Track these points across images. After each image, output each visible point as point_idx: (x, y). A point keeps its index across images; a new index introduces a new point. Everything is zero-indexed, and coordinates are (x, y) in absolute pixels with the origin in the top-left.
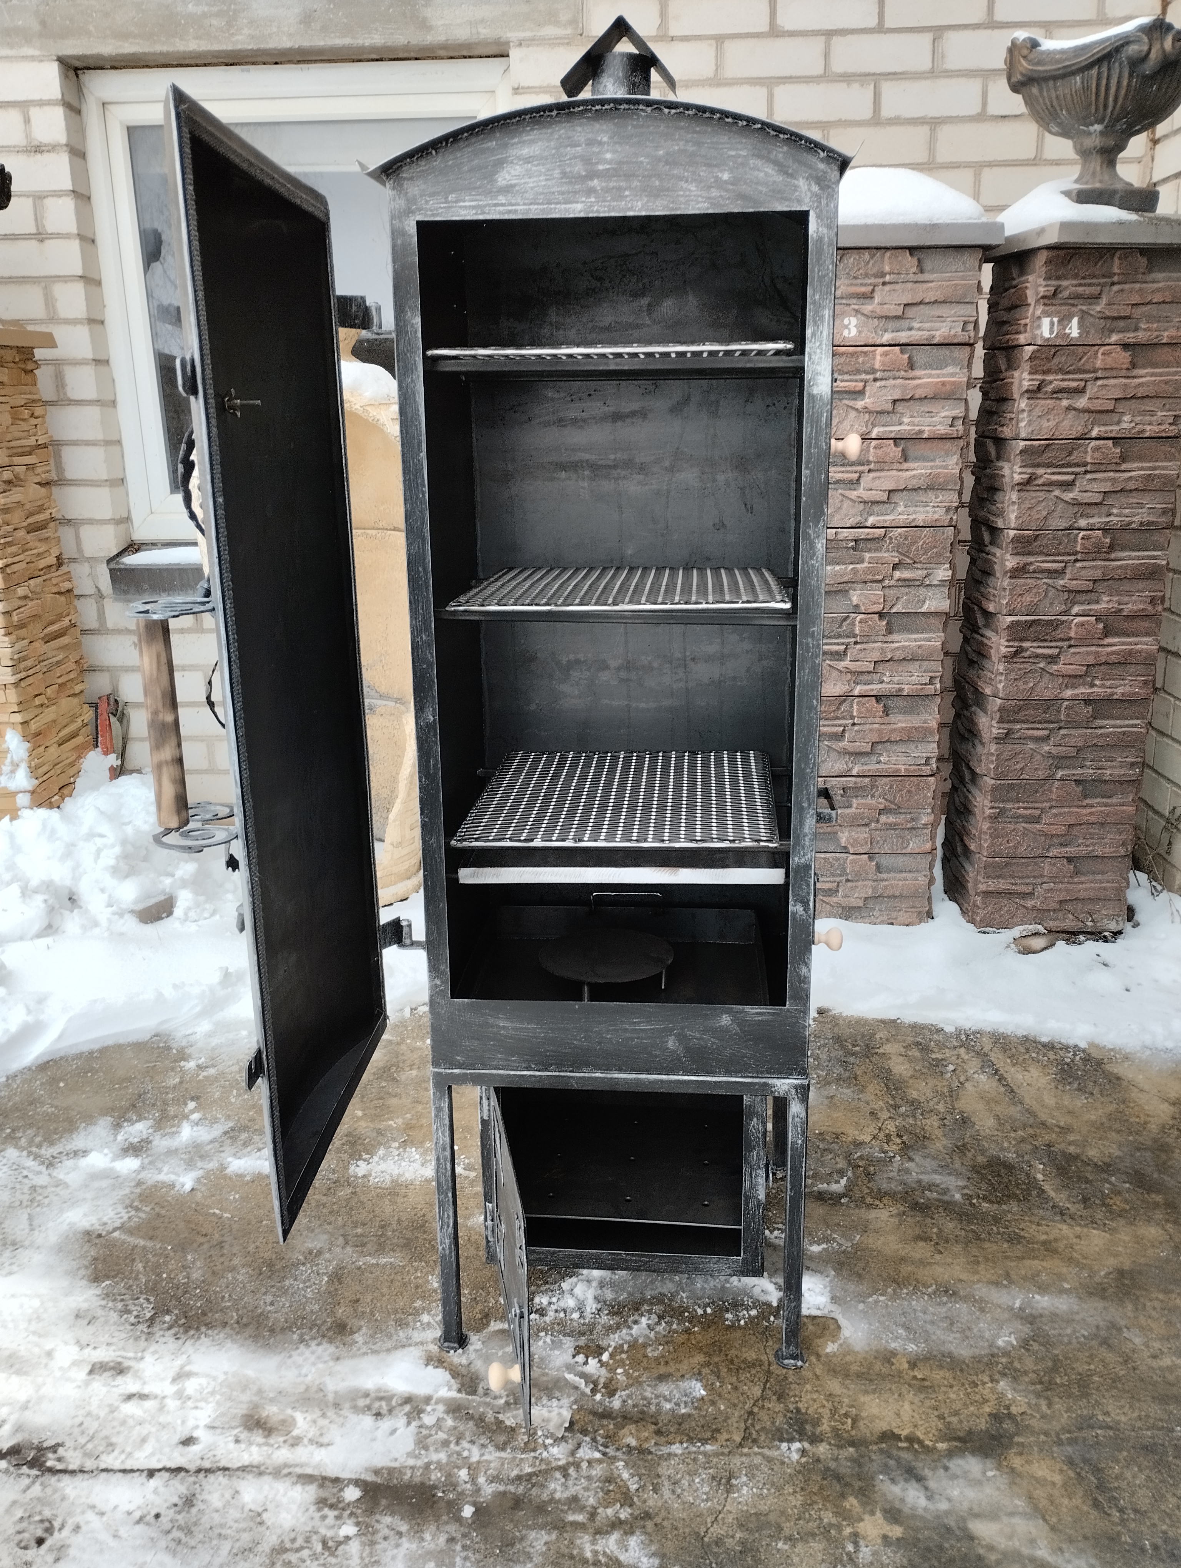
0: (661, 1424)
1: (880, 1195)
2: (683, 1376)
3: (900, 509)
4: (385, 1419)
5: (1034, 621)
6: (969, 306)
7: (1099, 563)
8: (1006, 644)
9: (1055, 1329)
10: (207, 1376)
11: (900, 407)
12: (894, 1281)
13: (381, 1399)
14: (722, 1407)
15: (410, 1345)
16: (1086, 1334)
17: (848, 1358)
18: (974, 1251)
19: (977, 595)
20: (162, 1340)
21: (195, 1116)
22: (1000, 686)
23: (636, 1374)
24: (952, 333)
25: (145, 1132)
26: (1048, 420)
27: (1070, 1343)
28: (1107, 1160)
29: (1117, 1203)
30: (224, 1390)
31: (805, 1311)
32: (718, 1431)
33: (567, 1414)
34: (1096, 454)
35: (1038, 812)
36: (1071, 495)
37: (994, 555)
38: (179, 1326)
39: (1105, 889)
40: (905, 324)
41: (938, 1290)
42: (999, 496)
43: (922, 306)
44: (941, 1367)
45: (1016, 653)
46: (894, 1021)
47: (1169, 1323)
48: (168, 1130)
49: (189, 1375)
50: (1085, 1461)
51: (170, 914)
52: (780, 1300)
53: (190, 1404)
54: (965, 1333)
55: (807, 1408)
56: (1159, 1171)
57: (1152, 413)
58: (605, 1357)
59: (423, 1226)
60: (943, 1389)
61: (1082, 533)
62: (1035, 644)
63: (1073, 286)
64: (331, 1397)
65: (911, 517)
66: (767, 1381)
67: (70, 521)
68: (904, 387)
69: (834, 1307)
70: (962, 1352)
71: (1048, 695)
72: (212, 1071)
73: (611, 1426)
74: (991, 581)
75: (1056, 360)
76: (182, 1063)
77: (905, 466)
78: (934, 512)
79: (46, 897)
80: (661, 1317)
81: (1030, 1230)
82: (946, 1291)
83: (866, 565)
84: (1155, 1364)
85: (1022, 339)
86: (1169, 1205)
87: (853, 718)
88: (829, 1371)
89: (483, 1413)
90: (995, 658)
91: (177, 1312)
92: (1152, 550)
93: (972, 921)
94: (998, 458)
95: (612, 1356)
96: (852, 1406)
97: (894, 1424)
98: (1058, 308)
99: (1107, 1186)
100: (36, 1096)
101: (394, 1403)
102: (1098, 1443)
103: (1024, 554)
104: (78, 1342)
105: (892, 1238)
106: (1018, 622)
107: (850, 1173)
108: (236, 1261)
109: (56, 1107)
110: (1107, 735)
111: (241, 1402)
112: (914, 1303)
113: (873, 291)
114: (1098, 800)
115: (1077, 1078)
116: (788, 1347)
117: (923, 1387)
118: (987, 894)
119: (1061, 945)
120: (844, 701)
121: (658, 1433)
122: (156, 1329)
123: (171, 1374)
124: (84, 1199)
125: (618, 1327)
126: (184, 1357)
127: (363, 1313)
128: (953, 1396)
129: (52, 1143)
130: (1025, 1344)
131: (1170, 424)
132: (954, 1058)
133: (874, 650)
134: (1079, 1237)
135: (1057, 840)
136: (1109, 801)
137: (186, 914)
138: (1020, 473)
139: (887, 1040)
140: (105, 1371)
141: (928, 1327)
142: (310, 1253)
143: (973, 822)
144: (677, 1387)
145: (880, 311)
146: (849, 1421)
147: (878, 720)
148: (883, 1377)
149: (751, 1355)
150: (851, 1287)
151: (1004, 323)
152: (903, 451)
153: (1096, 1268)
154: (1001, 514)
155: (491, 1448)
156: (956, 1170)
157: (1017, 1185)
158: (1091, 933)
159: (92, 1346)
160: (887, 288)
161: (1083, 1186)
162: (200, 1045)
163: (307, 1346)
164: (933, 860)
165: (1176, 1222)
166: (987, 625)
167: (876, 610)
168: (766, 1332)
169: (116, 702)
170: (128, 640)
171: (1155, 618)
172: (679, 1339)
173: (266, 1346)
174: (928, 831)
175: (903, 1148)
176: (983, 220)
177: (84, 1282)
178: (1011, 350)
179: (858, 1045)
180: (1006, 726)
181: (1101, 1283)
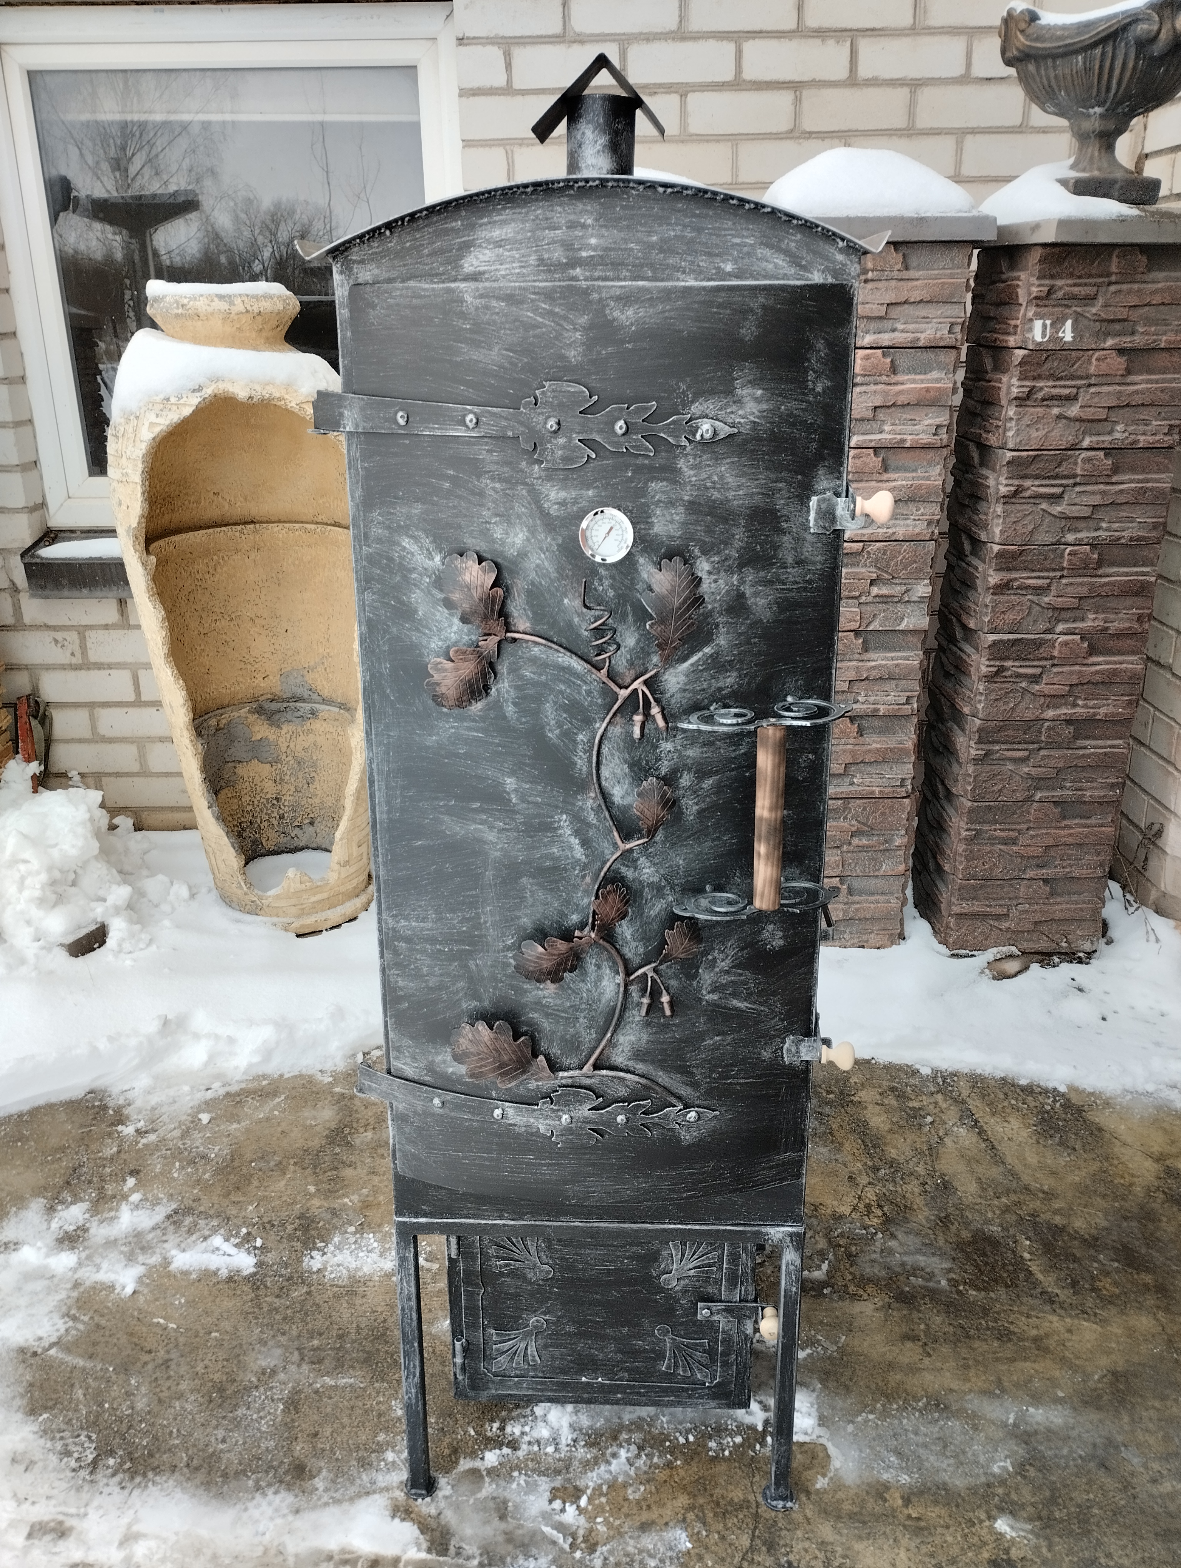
1: (864, 1282)
2: (667, 1524)
5: (1018, 640)
6: (956, 306)
7: (1086, 579)
8: (987, 663)
9: (1051, 1449)
10: (157, 1537)
11: (881, 415)
12: (883, 1394)
14: (710, 1564)
15: (374, 1492)
16: (1082, 1453)
17: (841, 1495)
18: (964, 1352)
19: (955, 605)
20: (106, 1490)
21: (136, 1197)
22: (980, 706)
23: (617, 1522)
24: (938, 336)
25: (81, 1219)
26: (1037, 430)
27: (1067, 1466)
28: (1094, 1231)
29: (1106, 1285)
30: (176, 1555)
31: (796, 1438)
34: (1087, 466)
35: (1015, 834)
36: (1059, 509)
37: (976, 569)
38: (124, 1471)
39: (1081, 910)
40: (888, 324)
41: (928, 1403)
42: (981, 507)
43: (906, 306)
44: (936, 1502)
45: (997, 673)
46: (868, 1062)
47: (1167, 1438)
48: (106, 1215)
49: (136, 1536)
51: (102, 943)
52: (766, 1422)
54: (959, 1458)
55: (799, 1561)
56: (1148, 1246)
57: (1147, 423)
58: (583, 1502)
59: (384, 1335)
60: (939, 1530)
61: (1070, 548)
62: (1017, 664)
63: (1068, 285)
65: (891, 531)
66: (756, 1528)
68: (885, 393)
69: (821, 1431)
70: (957, 1483)
71: (1028, 715)
72: (152, 1138)
74: (971, 594)
75: (1047, 366)
76: (120, 1128)
77: (885, 476)
78: (915, 526)
80: (641, 1448)
81: (1021, 1325)
82: (938, 1405)
84: (1155, 1490)
85: (1012, 341)
86: (1161, 1289)
88: (819, 1512)
90: (975, 677)
91: (121, 1453)
92: (1143, 566)
93: (943, 942)
94: (983, 464)
95: (590, 1500)
96: (845, 1557)
98: (1050, 309)
99: (1095, 1265)
103: (1008, 570)
104: (15, 1495)
105: (878, 1337)
106: (1001, 641)
107: (831, 1256)
108: (184, 1386)
110: (1089, 756)
112: (905, 1421)
114: (1077, 821)
115: (1058, 1130)
116: (777, 1489)
117: (919, 1528)
118: (960, 916)
119: (1035, 967)
122: (99, 1476)
123: (117, 1536)
124: (18, 1307)
125: (596, 1462)
126: (132, 1512)
127: (323, 1450)
128: (950, 1539)
130: (1021, 1469)
131: (1165, 434)
132: (931, 1107)
133: (849, 669)
134: (1069, 1331)
135: (1034, 862)
136: (1088, 822)
137: (120, 945)
138: (1007, 485)
139: (862, 1085)
140: (45, 1534)
142: (264, 1374)
143: (948, 841)
144: (662, 1539)
145: (861, 310)
147: (851, 741)
148: (877, 1518)
149: (737, 1495)
150: (840, 1403)
151: (991, 318)
152: (884, 461)
153: (1089, 1369)
154: (985, 526)
156: (940, 1249)
157: (1004, 1265)
158: (1066, 954)
159: (30, 1500)
160: (870, 286)
161: (1071, 1266)
162: (138, 1103)
163: (264, 1495)
164: (906, 882)
165: (1167, 1310)
166: (967, 639)
167: (852, 628)
168: (752, 1465)
169: (37, 702)
170: (48, 636)
171: (1140, 636)
172: (661, 1475)
173: (220, 1495)
174: (902, 853)
175: (884, 1223)
176: (975, 213)
177: (20, 1416)
178: (999, 351)
179: (832, 1092)
180: (984, 746)
181: (1096, 1390)
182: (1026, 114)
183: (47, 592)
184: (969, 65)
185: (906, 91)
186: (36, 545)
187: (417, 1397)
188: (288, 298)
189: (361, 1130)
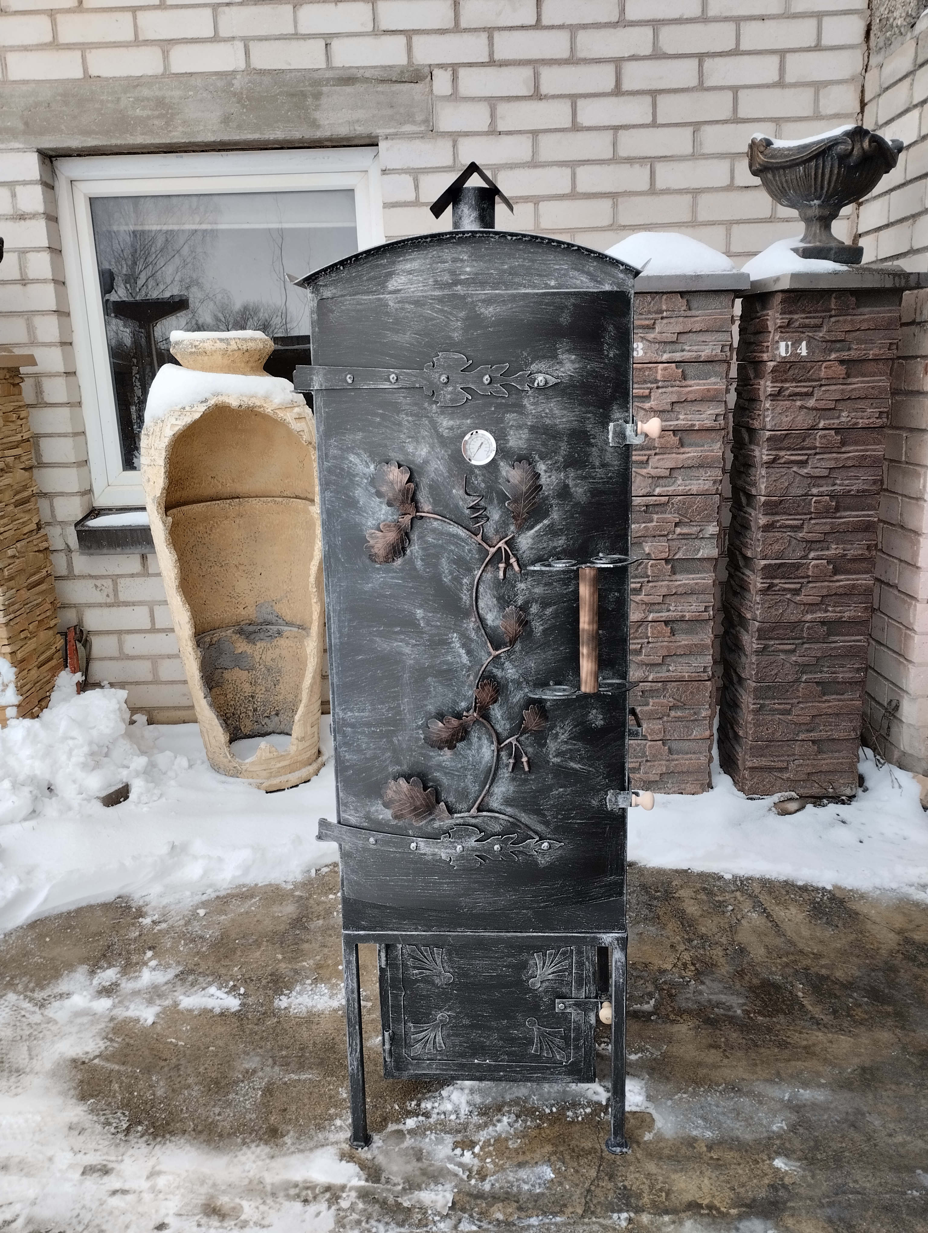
0: (521, 1202)
1: (680, 1012)
2: (536, 1163)
3: (679, 482)
4: (311, 1204)
5: (782, 564)
6: (725, 334)
7: (828, 520)
8: (761, 581)
9: (815, 1116)
10: (173, 1173)
11: (677, 408)
12: (694, 1082)
13: (307, 1188)
14: (567, 1187)
15: (327, 1145)
16: (838, 1119)
17: (662, 1144)
18: (753, 1055)
19: (738, 543)
20: (136, 1146)
21: (153, 963)
22: (758, 612)
23: (501, 1162)
24: (714, 353)
25: (114, 977)
26: (787, 416)
27: (827, 1126)
28: (850, 979)
29: (859, 1014)
30: (186, 1185)
31: (627, 1109)
32: (565, 1206)
33: (450, 1197)
34: (823, 441)
35: (789, 707)
36: (806, 471)
37: (750, 515)
38: (149, 1134)
39: (841, 763)
40: (679, 347)
41: (726, 1087)
42: (752, 471)
43: (691, 334)
44: (731, 1149)
45: (769, 588)
46: (686, 871)
47: (900, 1109)
48: (132, 975)
49: (159, 1173)
50: (841, 1219)
51: (126, 798)
52: (608, 1100)
53: (161, 1196)
54: (748, 1121)
55: (632, 1185)
56: (890, 988)
57: (863, 410)
58: (477, 1149)
59: (333, 1048)
60: (733, 1166)
61: (815, 498)
62: (783, 581)
63: (801, 318)
64: (269, 1188)
65: (688, 488)
66: (600, 1165)
67: (46, 494)
68: (680, 393)
69: (648, 1104)
70: (747, 1137)
71: (793, 618)
72: (164, 926)
73: (484, 1205)
74: (748, 534)
75: (791, 373)
76: (141, 920)
77: (682, 450)
78: (705, 484)
79: (31, 789)
80: (518, 1116)
81: (795, 1038)
82: (733, 1089)
83: (654, 523)
84: (890, 1141)
85: (765, 357)
86: (899, 1015)
87: (648, 638)
88: (646, 1155)
89: (386, 1197)
90: (753, 592)
91: (146, 1123)
92: (868, 510)
93: (741, 790)
94: (751, 442)
95: (482, 1149)
96: (665, 1183)
97: (697, 1196)
98: (791, 335)
99: (851, 1000)
100: (28, 949)
101: (317, 1191)
102: (850, 1205)
103: (773, 514)
104: (72, 1149)
105: (690, 1046)
106: (770, 565)
107: (657, 995)
108: (190, 1081)
109: (44, 958)
110: (839, 648)
111: (200, 1194)
112: (709, 1098)
113: (654, 323)
114: (834, 697)
115: (825, 914)
116: (615, 1138)
117: (718, 1165)
118: (752, 769)
119: (809, 807)
120: (640, 626)
121: (520, 1209)
122: (131, 1137)
123: (146, 1173)
124: (70, 1033)
125: (486, 1125)
126: (155, 1159)
127: (290, 1119)
128: (740, 1172)
129: (42, 988)
130: (793, 1128)
131: (877, 418)
132: (732, 900)
133: (663, 587)
134: (831, 1042)
135: (804, 728)
136: (842, 697)
137: (139, 798)
138: (767, 455)
139: (681, 886)
140: (94, 1172)
141: (721, 1117)
142: (247, 1072)
143: (741, 714)
144: (533, 1172)
145: (659, 337)
146: (664, 1194)
147: (666, 639)
148: (688, 1159)
149: (587, 1144)
150: (661, 1087)
151: (751, 343)
152: (680, 439)
153: (845, 1066)
154: (754, 484)
155: (393, 1225)
156: (737, 990)
157: (783, 1001)
158: (832, 797)
159: (83, 1152)
160: (665, 321)
161: (833, 1001)
162: (153, 904)
163: (249, 1147)
164: (712, 744)
165: (903, 1028)
166: (747, 566)
167: (663, 557)
168: (599, 1126)
169: (81, 631)
170: (90, 583)
171: (871, 560)
172: (534, 1133)
173: (217, 1148)
174: (707, 722)
175: (696, 974)
176: (735, 271)
177: (74, 1101)
178: (758, 364)
179: (659, 891)
180: (763, 642)
181: (849, 1078)
182: (774, 210)
183: (92, 551)
184: (732, 178)
185: (689, 197)
186: (86, 518)
187: (358, 1068)
188: (266, 340)
189: (315, 919)
